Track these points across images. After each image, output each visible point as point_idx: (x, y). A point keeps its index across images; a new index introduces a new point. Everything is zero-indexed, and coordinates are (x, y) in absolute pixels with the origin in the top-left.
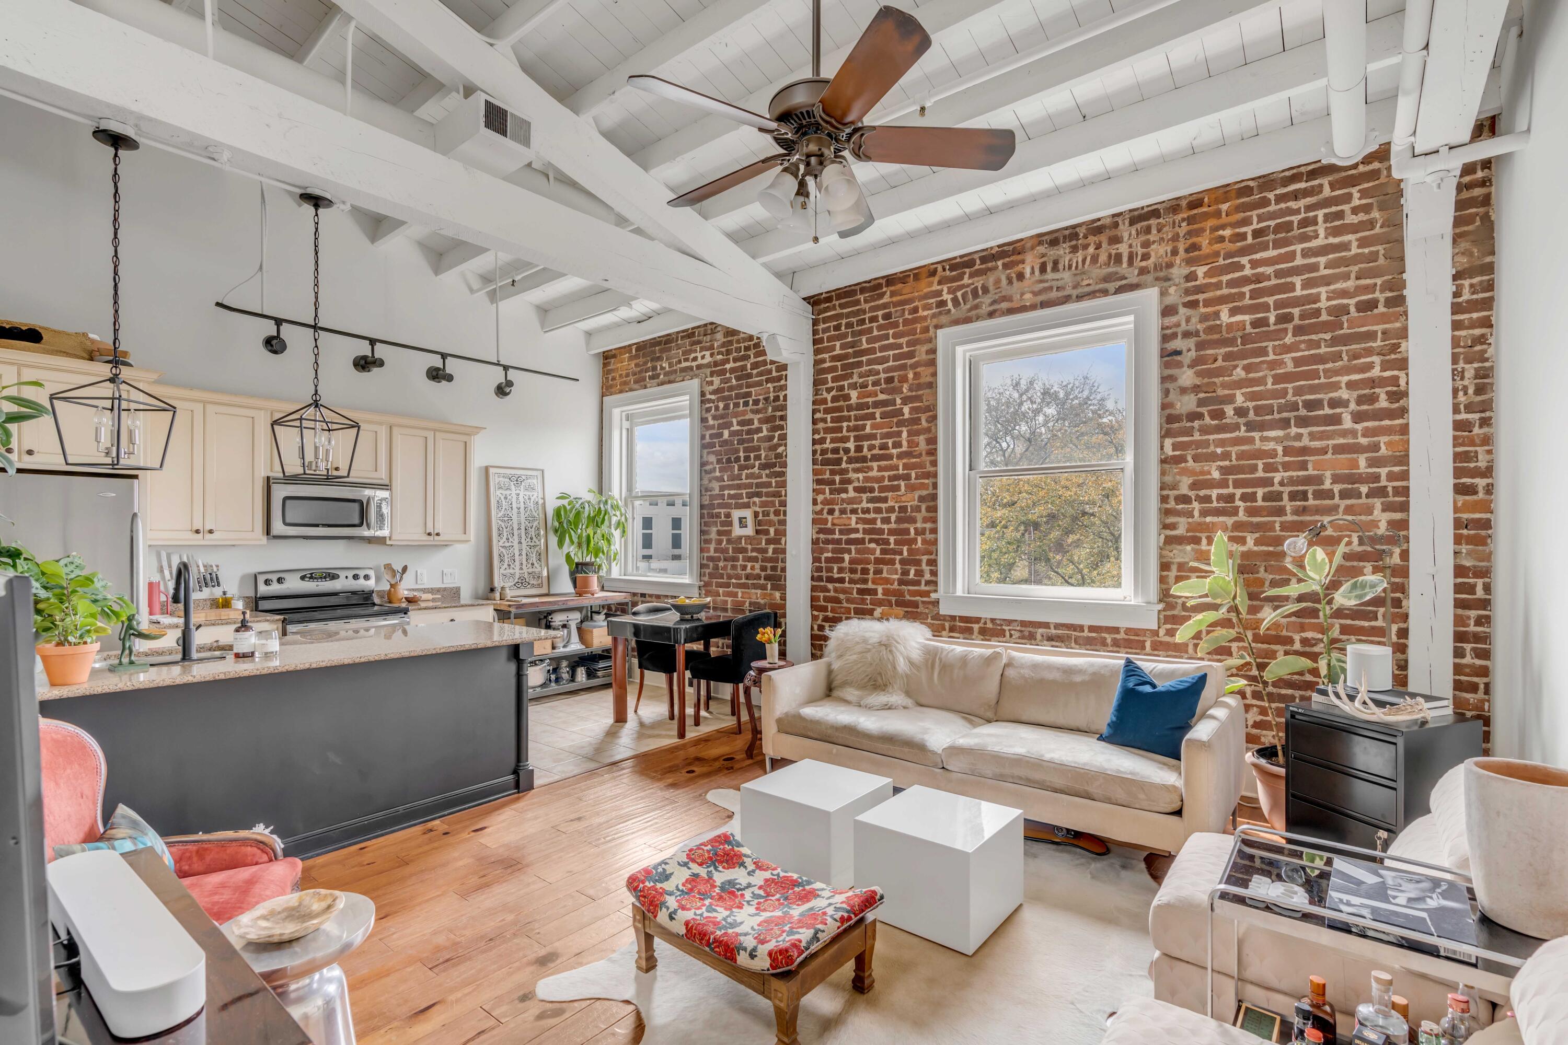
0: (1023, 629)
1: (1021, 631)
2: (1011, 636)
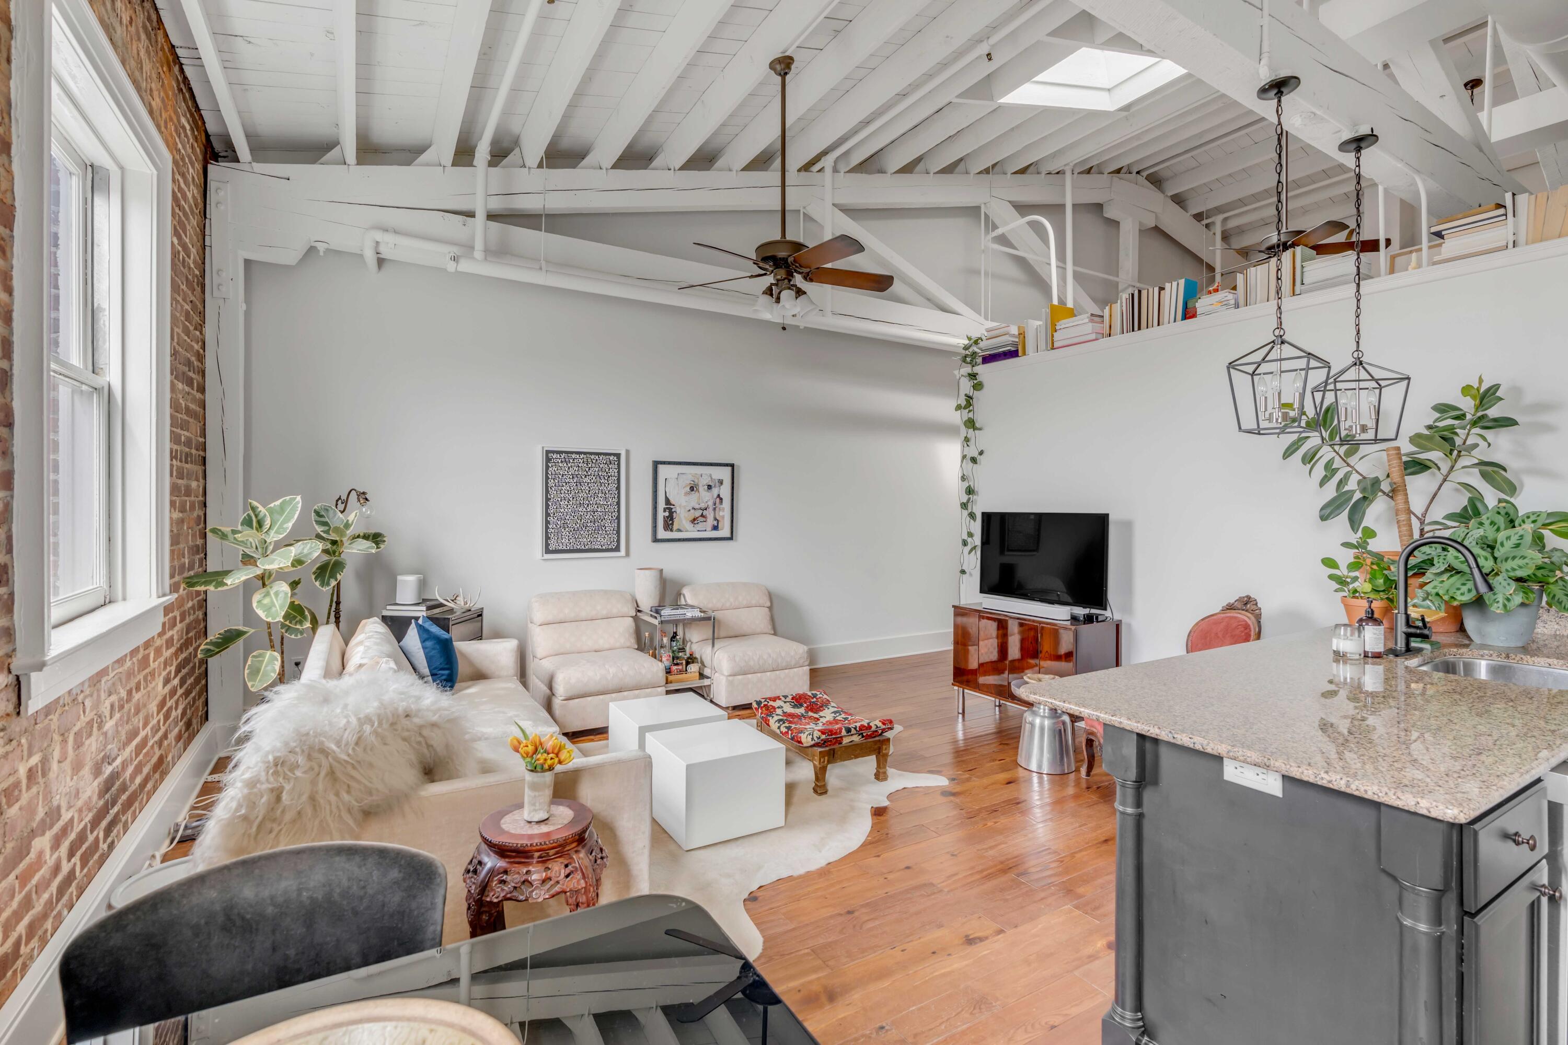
0: (92, 689)
1: (91, 695)
2: (84, 711)
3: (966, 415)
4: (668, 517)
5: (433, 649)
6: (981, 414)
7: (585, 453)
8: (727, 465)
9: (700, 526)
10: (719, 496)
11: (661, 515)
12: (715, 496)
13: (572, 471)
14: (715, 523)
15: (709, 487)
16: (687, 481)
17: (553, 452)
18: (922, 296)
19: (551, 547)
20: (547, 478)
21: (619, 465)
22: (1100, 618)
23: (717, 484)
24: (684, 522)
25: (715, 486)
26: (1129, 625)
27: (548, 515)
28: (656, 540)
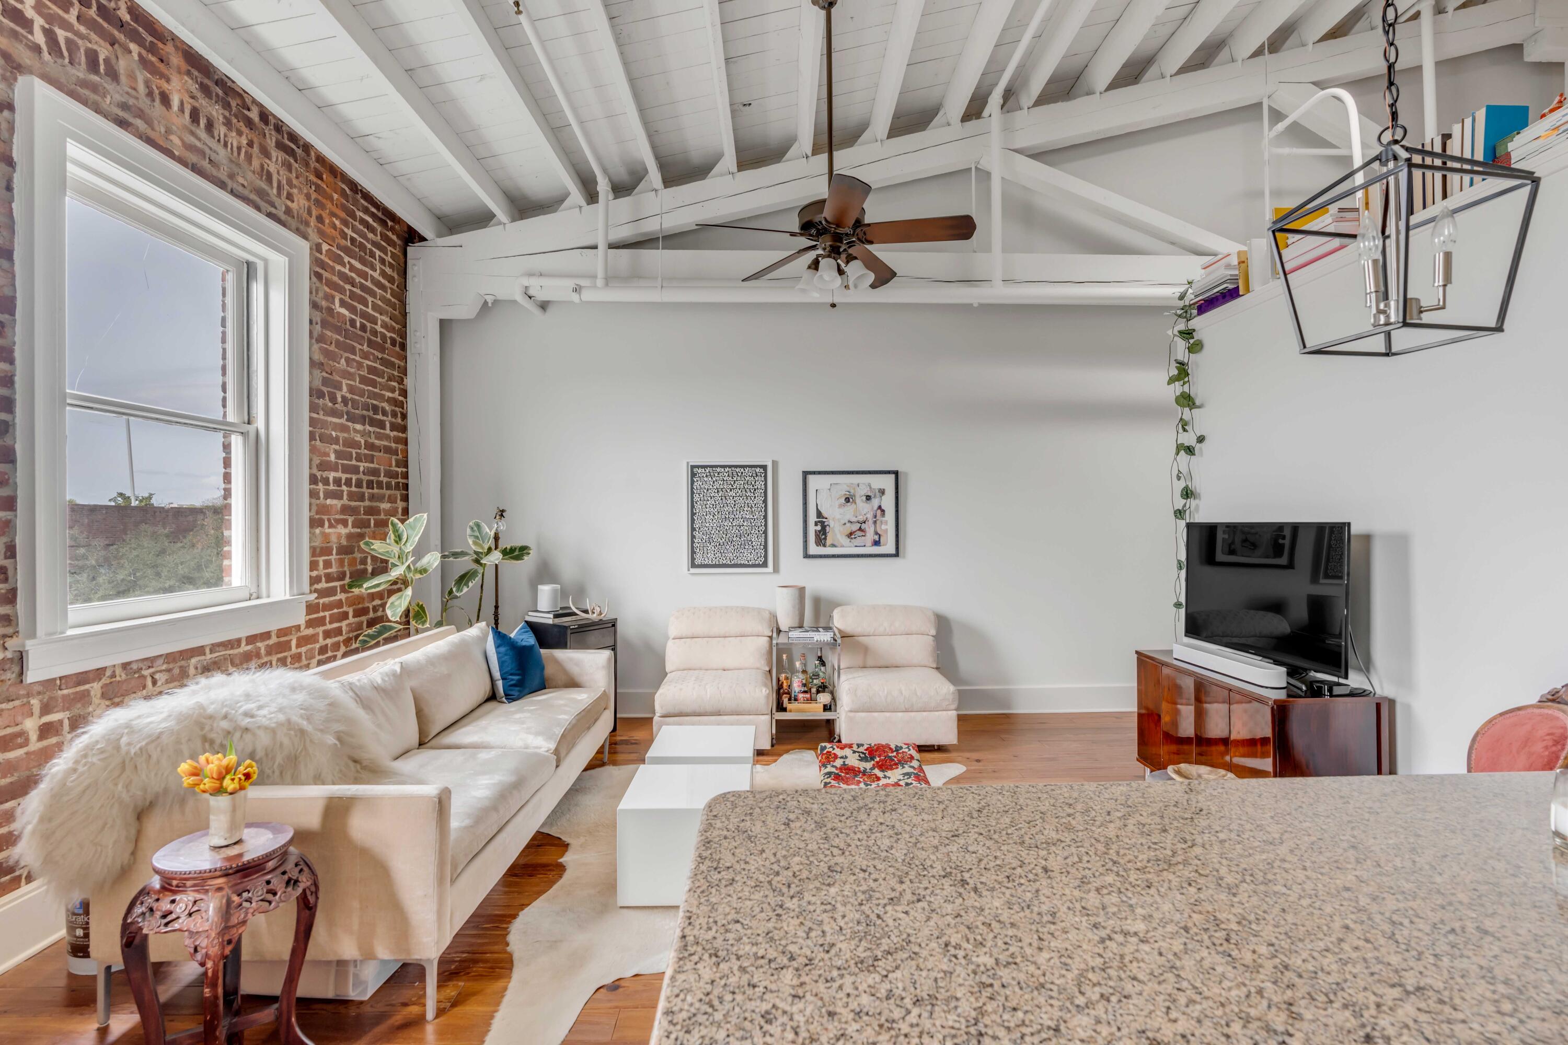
0: (171, 666)
1: (169, 670)
2: (154, 682)
3: (1177, 388)
4: (820, 531)
5: (506, 655)
6: (1199, 387)
7: (730, 467)
8: (889, 472)
9: (859, 541)
10: (880, 507)
11: (812, 529)
12: (876, 507)
13: (717, 485)
14: (877, 538)
15: (868, 498)
16: (842, 491)
17: (698, 467)
18: (1163, 241)
19: (697, 562)
20: (692, 493)
21: (766, 477)
22: (1337, 690)
23: (878, 494)
24: (839, 536)
25: (875, 496)
26: (1408, 707)
27: (693, 529)
28: (807, 556)
